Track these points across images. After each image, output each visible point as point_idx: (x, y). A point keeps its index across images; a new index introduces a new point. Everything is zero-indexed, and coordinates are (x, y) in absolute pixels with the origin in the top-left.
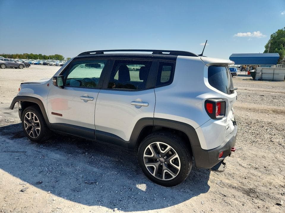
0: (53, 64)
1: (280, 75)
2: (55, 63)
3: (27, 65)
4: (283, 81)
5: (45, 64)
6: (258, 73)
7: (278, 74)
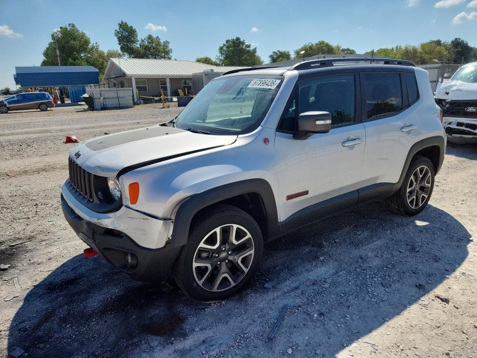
1: (126, 98)
4: (132, 107)
6: (96, 99)
7: (124, 98)
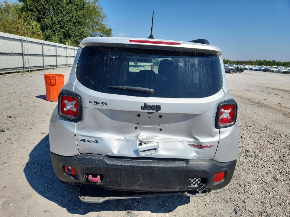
0: (274, 71)
2: (277, 70)
3: (240, 71)
5: (265, 70)
